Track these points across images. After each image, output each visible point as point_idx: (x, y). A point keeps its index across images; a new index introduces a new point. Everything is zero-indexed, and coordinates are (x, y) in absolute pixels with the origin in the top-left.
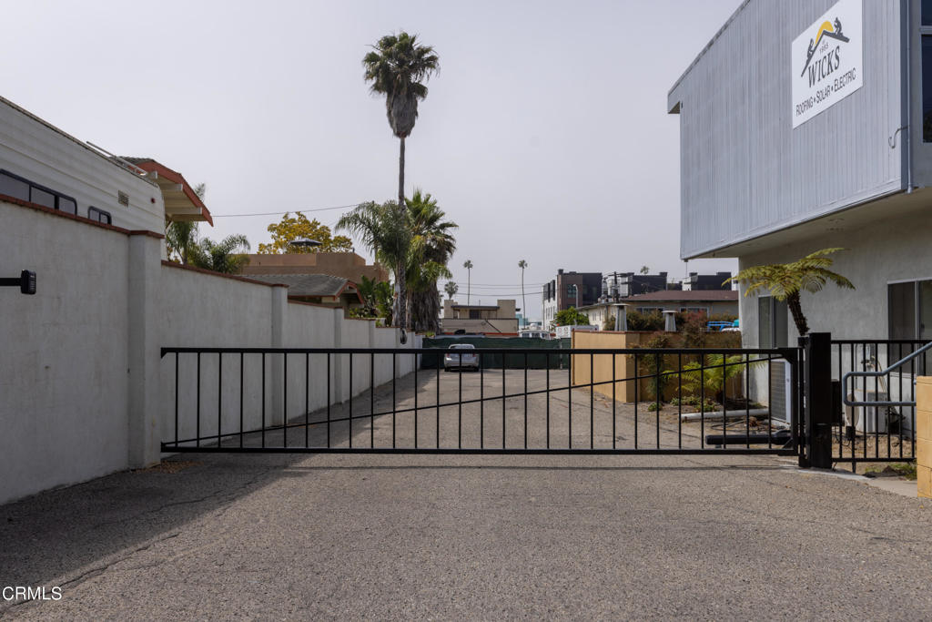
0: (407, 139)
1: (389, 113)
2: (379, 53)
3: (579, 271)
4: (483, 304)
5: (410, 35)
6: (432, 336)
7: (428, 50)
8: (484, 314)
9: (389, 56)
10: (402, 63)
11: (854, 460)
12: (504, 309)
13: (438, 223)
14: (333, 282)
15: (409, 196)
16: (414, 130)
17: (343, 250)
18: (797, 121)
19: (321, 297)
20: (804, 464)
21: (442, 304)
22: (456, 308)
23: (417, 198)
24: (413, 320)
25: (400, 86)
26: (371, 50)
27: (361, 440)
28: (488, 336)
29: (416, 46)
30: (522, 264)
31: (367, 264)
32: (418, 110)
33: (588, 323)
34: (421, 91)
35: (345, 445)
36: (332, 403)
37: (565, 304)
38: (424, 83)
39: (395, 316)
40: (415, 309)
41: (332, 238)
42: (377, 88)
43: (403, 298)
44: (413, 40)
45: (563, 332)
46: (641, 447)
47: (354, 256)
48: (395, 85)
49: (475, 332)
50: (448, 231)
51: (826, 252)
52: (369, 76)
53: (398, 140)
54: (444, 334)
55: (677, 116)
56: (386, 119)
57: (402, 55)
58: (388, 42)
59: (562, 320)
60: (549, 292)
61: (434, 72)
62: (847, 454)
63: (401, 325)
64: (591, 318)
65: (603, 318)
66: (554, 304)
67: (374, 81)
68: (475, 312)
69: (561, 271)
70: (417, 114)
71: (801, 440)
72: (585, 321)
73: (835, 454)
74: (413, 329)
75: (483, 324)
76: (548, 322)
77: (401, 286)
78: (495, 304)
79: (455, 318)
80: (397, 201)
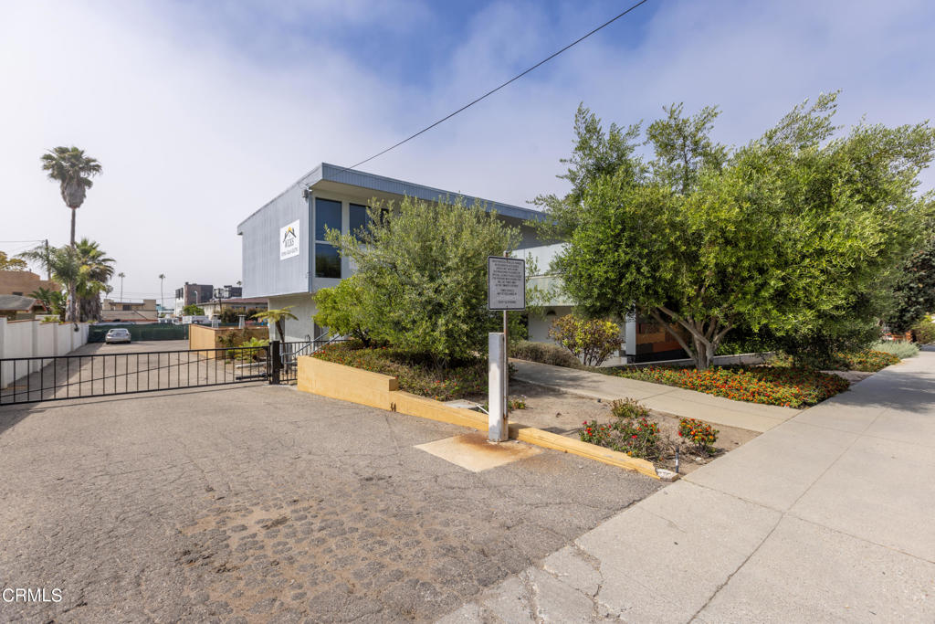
0: (77, 210)
1: (63, 193)
2: (55, 155)
3: (198, 283)
4: (133, 302)
5: (80, 149)
6: (95, 323)
7: (94, 161)
8: (134, 308)
9: (64, 159)
10: (73, 165)
11: (288, 380)
12: (149, 305)
13: (101, 258)
14: (25, 300)
15: (78, 240)
16: (82, 206)
17: (19, 268)
18: (282, 258)
19: (16, 311)
20: (271, 383)
21: (102, 301)
22: (112, 304)
23: (85, 243)
24: (81, 314)
25: (71, 178)
26: (48, 153)
27: (61, 393)
28: (137, 323)
29: (84, 156)
30: (161, 277)
31: (41, 279)
32: (86, 194)
33: (204, 314)
34: (89, 184)
35: (53, 397)
36: (31, 371)
37: (190, 301)
38: (90, 178)
39: (67, 315)
40: (82, 307)
41: (9, 260)
42: (52, 176)
43: (74, 302)
44: (83, 152)
45: (187, 320)
46: (218, 382)
47: (30, 274)
48: (68, 177)
49: (126, 319)
50: (108, 263)
51: (290, 307)
52: (46, 167)
53: (70, 210)
54: (103, 321)
55: (241, 236)
56: (61, 197)
57: (73, 160)
58: (62, 151)
59: (188, 311)
60: (179, 294)
61: (98, 174)
62: (285, 378)
63: (73, 319)
64: (205, 310)
65: (212, 310)
66: (182, 301)
67: (50, 171)
68: (127, 307)
69: (187, 283)
70: (85, 196)
71: (270, 376)
72: (201, 313)
73: (281, 379)
74: (82, 321)
75: (133, 314)
76: (178, 312)
77: (73, 295)
78: (142, 302)
79: (112, 310)
80: (69, 244)
